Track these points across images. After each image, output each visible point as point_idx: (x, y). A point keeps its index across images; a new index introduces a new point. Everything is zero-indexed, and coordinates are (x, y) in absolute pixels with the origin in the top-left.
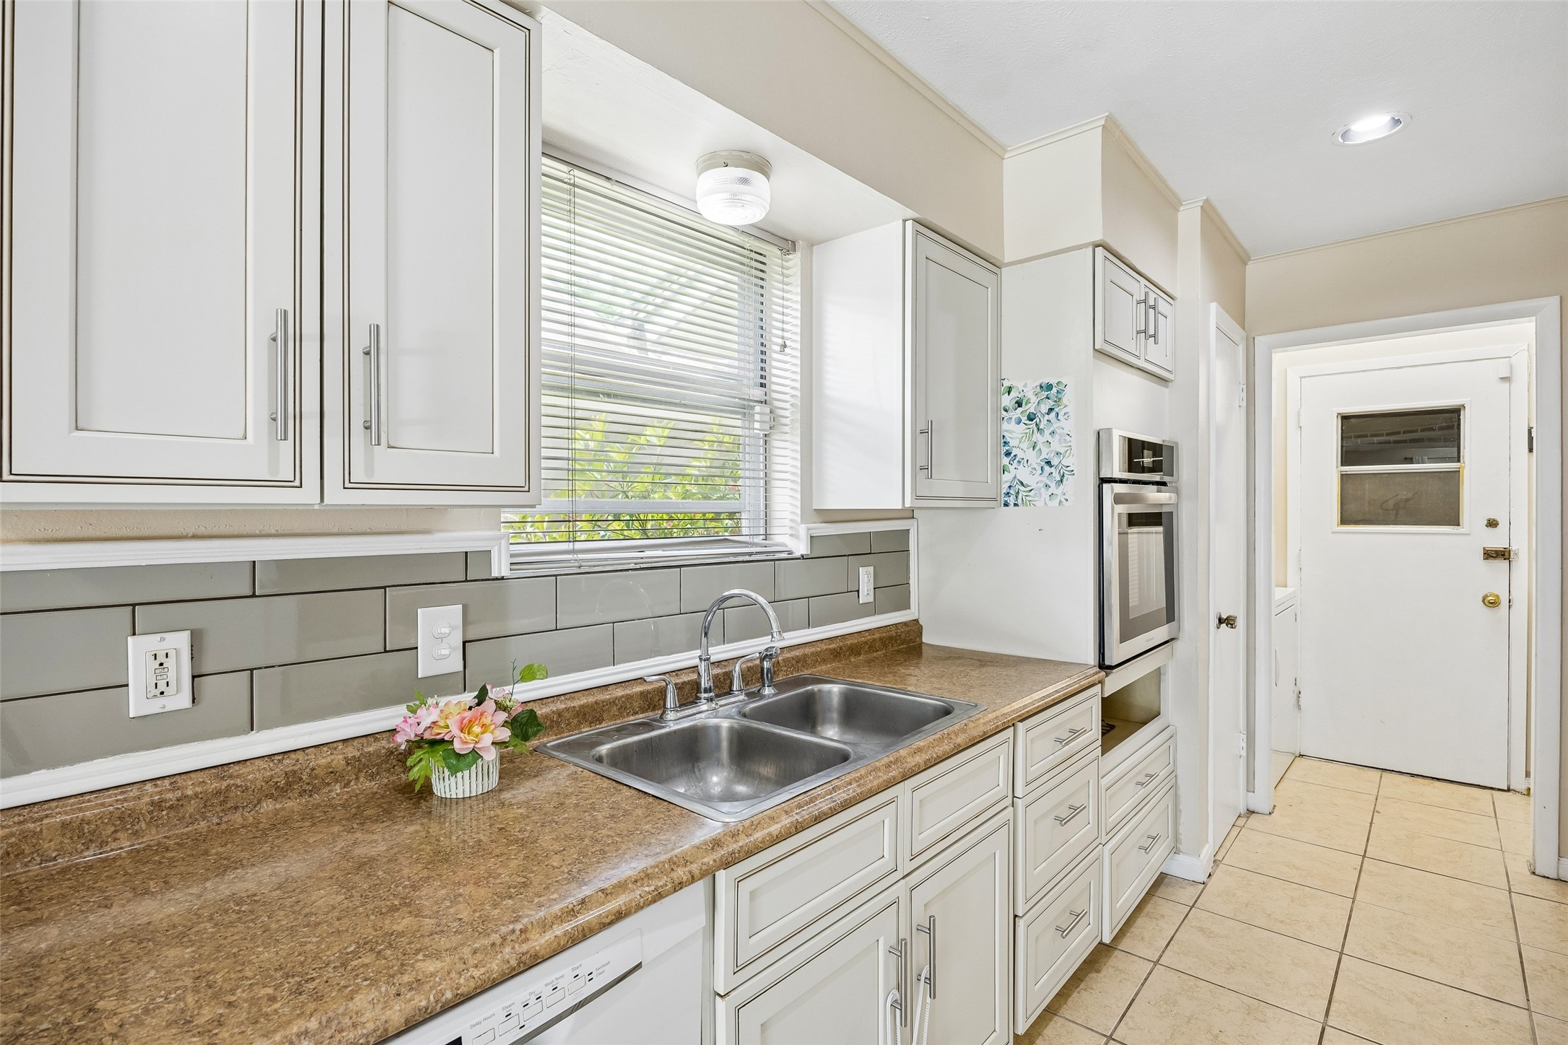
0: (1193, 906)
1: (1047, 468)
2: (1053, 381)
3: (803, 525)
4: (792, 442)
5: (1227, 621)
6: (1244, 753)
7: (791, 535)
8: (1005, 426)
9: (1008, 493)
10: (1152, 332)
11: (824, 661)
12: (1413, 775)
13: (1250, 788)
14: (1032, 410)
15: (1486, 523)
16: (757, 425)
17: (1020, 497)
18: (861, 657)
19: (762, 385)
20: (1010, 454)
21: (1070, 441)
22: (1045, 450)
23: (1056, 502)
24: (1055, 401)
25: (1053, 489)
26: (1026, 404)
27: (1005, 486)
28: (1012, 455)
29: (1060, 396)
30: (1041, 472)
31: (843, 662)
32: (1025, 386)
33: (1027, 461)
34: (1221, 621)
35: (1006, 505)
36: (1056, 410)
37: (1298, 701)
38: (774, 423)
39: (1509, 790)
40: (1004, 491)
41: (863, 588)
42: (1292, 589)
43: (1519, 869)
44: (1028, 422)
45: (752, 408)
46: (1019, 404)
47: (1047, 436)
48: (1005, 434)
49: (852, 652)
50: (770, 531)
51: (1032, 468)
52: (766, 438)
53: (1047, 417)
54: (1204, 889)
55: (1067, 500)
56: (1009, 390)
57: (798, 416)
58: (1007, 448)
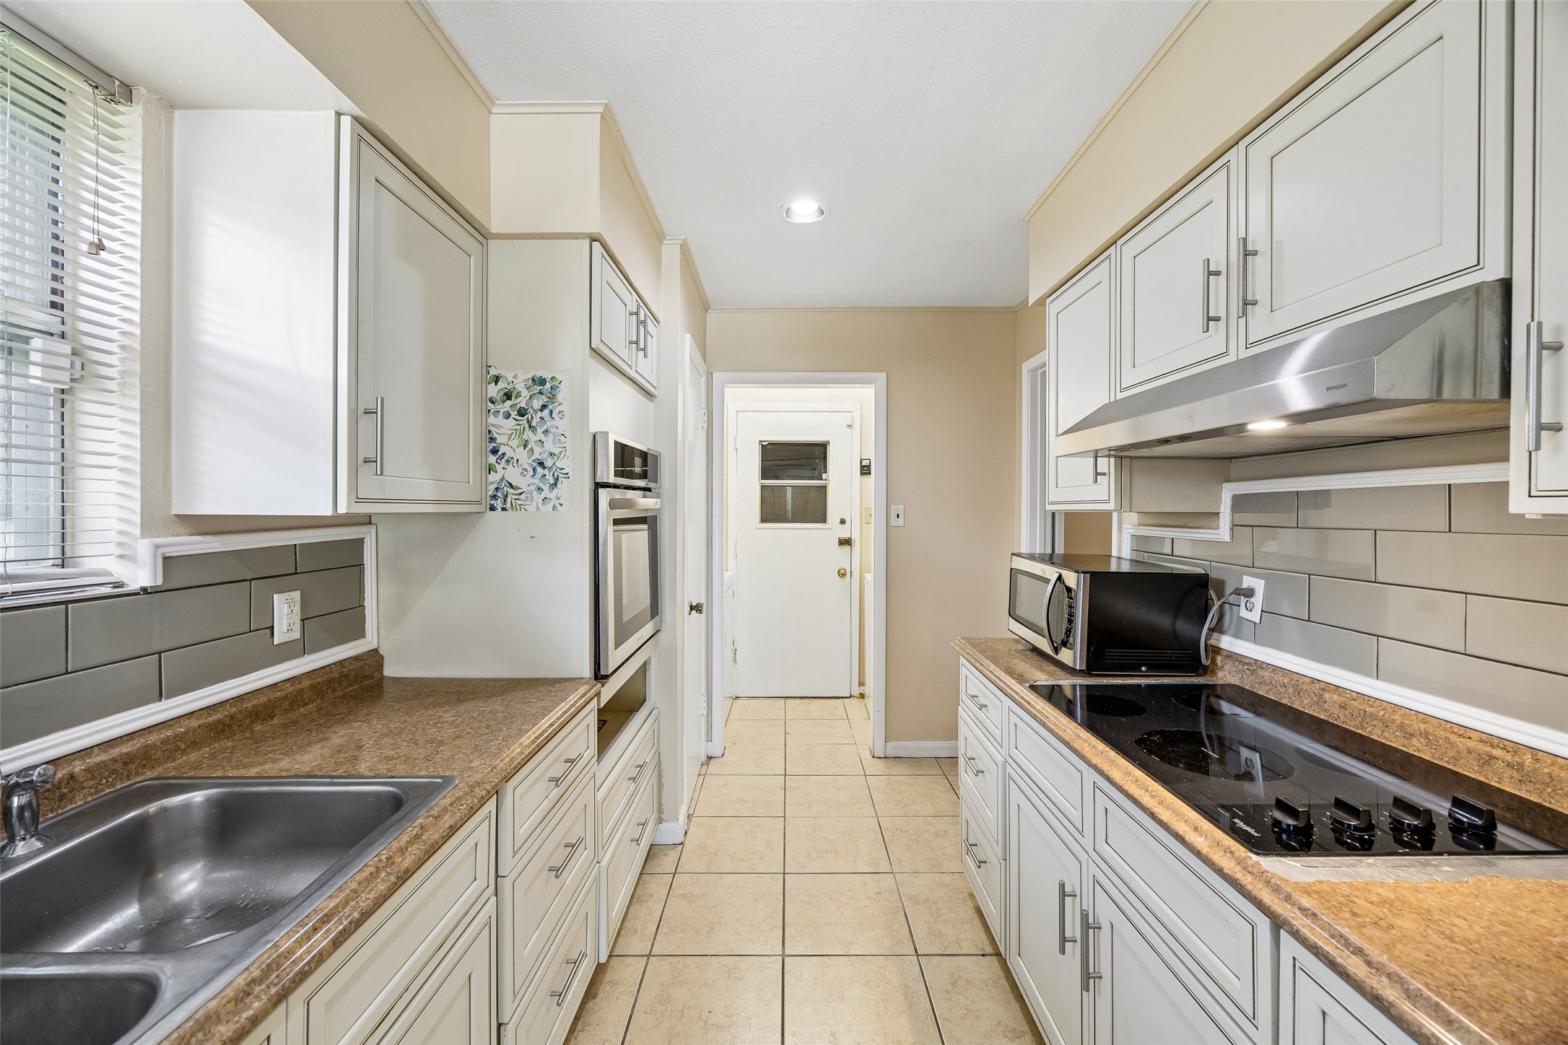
0: (675, 872)
1: (539, 469)
2: (547, 376)
3: (146, 541)
4: (122, 407)
5: (696, 608)
6: (705, 712)
7: (121, 556)
8: (492, 420)
9: (495, 496)
10: (642, 346)
11: (195, 745)
12: (802, 698)
13: (709, 739)
14: (523, 405)
15: (839, 521)
16: (35, 371)
17: (509, 500)
18: (276, 721)
19: (54, 305)
20: (497, 451)
21: (565, 442)
22: (537, 450)
23: (549, 507)
24: (549, 398)
25: (546, 493)
26: (516, 397)
27: (492, 487)
28: (500, 453)
29: (554, 392)
30: (532, 473)
31: (236, 737)
32: (515, 377)
33: (518, 460)
34: (692, 608)
35: (492, 508)
36: (551, 407)
37: (735, 657)
38: (83, 373)
39: (851, 697)
40: (490, 493)
41: (280, 623)
42: (732, 572)
43: (866, 755)
44: (518, 417)
45: (27, 340)
46: (508, 396)
47: (540, 435)
48: (492, 429)
49: (257, 717)
50: (73, 551)
51: (523, 469)
52: (64, 396)
53: (539, 414)
54: (682, 849)
55: (561, 505)
56: (496, 380)
57: (137, 367)
58: (494, 445)
